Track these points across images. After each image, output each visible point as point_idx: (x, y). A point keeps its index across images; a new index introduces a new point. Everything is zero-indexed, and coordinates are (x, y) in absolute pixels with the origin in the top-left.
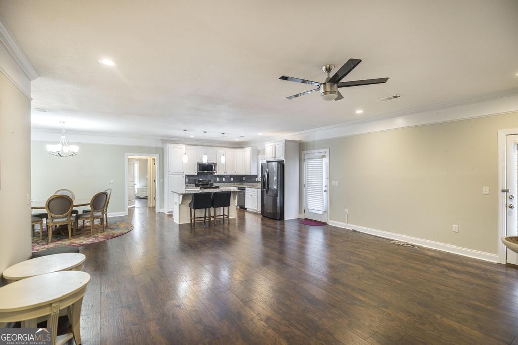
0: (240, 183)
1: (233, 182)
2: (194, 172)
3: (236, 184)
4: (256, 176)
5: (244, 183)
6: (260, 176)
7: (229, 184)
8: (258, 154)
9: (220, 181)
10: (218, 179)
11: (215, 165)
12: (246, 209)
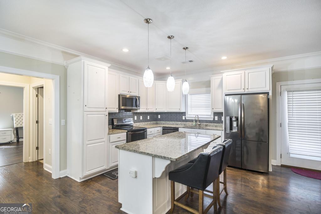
3: (152, 122)
5: (159, 122)
11: (139, 99)
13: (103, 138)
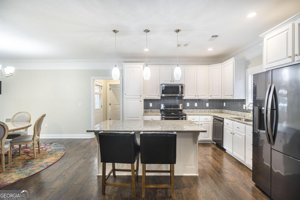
0: (218, 110)
1: (209, 108)
2: (157, 95)
3: (212, 110)
4: (243, 101)
5: (224, 111)
6: (250, 101)
7: (203, 110)
8: (247, 68)
9: (192, 107)
10: (188, 105)
11: (182, 87)
12: (224, 150)
13: (138, 118)
